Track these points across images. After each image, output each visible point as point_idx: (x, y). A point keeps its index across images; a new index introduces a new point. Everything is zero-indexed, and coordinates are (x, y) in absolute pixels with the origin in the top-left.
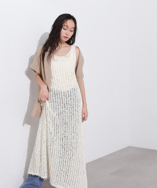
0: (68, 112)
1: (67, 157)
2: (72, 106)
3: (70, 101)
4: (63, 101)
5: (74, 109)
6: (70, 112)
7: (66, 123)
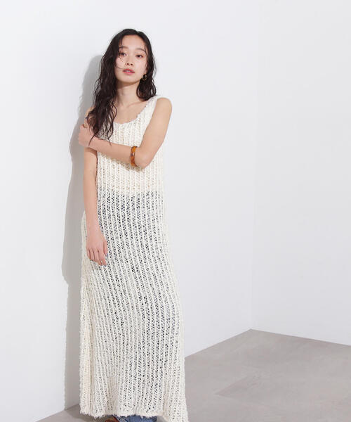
0: (135, 244)
1: (151, 343)
2: (143, 229)
3: (136, 218)
4: (121, 221)
5: (148, 237)
6: (140, 244)
7: (135, 268)
